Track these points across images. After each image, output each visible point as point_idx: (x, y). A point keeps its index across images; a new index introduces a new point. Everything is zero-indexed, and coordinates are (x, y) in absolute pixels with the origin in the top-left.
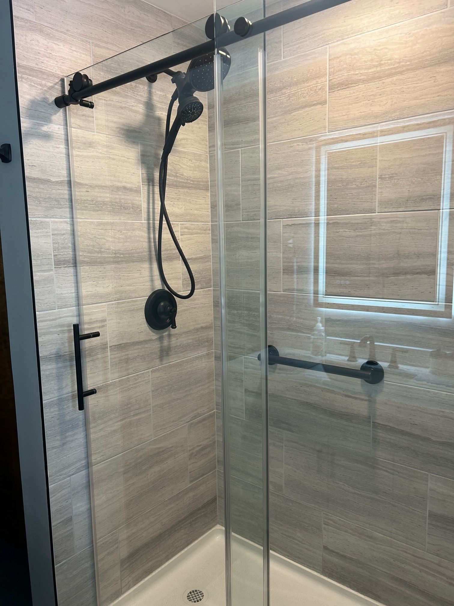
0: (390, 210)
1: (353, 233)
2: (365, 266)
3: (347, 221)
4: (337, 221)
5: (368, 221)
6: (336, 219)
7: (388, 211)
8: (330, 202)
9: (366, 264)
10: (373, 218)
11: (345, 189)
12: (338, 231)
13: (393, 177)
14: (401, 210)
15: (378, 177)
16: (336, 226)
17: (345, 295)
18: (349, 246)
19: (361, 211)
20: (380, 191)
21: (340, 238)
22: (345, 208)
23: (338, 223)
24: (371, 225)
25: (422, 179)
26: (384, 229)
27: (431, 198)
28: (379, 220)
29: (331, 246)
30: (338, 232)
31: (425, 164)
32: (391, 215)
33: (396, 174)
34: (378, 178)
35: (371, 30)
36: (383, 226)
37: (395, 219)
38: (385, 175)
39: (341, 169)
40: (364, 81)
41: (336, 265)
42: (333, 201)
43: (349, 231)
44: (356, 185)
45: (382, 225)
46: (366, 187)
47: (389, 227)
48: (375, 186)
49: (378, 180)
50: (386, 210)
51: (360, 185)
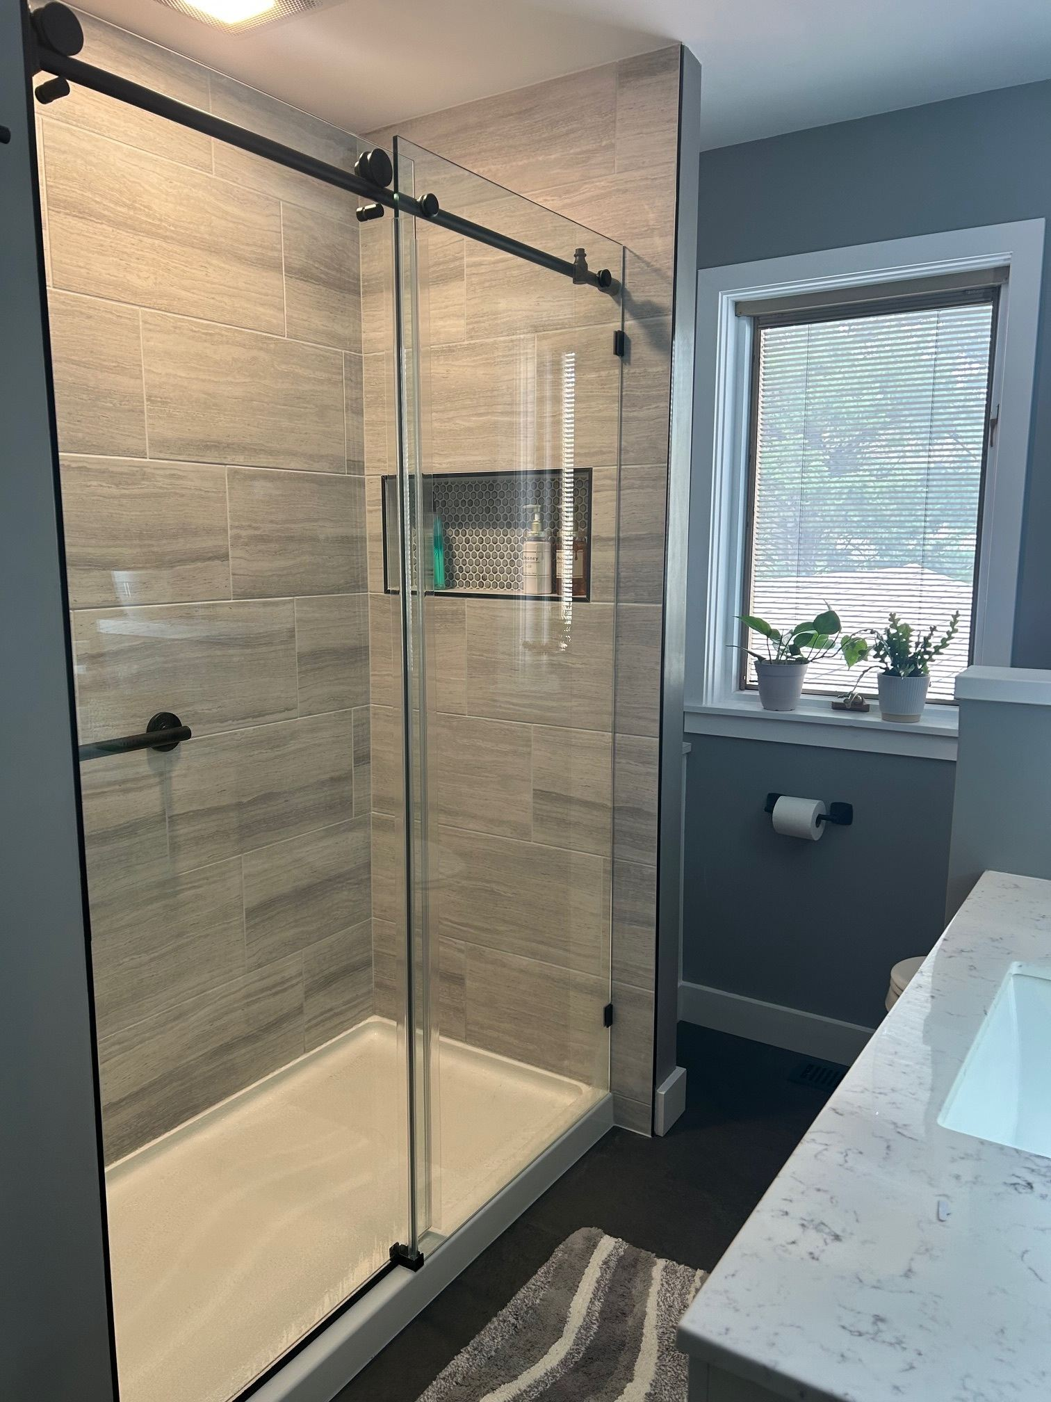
0: (167, 457)
1: (115, 491)
2: (139, 550)
3: (104, 467)
4: (85, 464)
5: (137, 471)
6: (84, 460)
7: (165, 458)
8: (69, 425)
9: (141, 546)
10: (145, 467)
11: (94, 406)
12: (89, 484)
13: (167, 403)
14: (181, 459)
15: (145, 397)
16: (85, 474)
17: (111, 605)
18: (111, 513)
19: (125, 451)
20: (151, 421)
21: (95, 498)
22: (98, 443)
23: (88, 470)
24: (143, 479)
25: (204, 415)
26: (161, 488)
27: (216, 446)
28: (153, 471)
29: (79, 513)
30: (89, 486)
31: (205, 394)
32: (169, 464)
33: (171, 399)
34: (145, 400)
35: (114, 137)
36: (159, 481)
37: (176, 472)
38: (156, 397)
39: (85, 367)
40: (111, 222)
41: (90, 550)
42: (75, 424)
43: (108, 485)
44: (112, 403)
45: (158, 479)
46: (129, 411)
47: (167, 485)
48: (142, 412)
49: (145, 402)
50: (162, 456)
51: (119, 405)
